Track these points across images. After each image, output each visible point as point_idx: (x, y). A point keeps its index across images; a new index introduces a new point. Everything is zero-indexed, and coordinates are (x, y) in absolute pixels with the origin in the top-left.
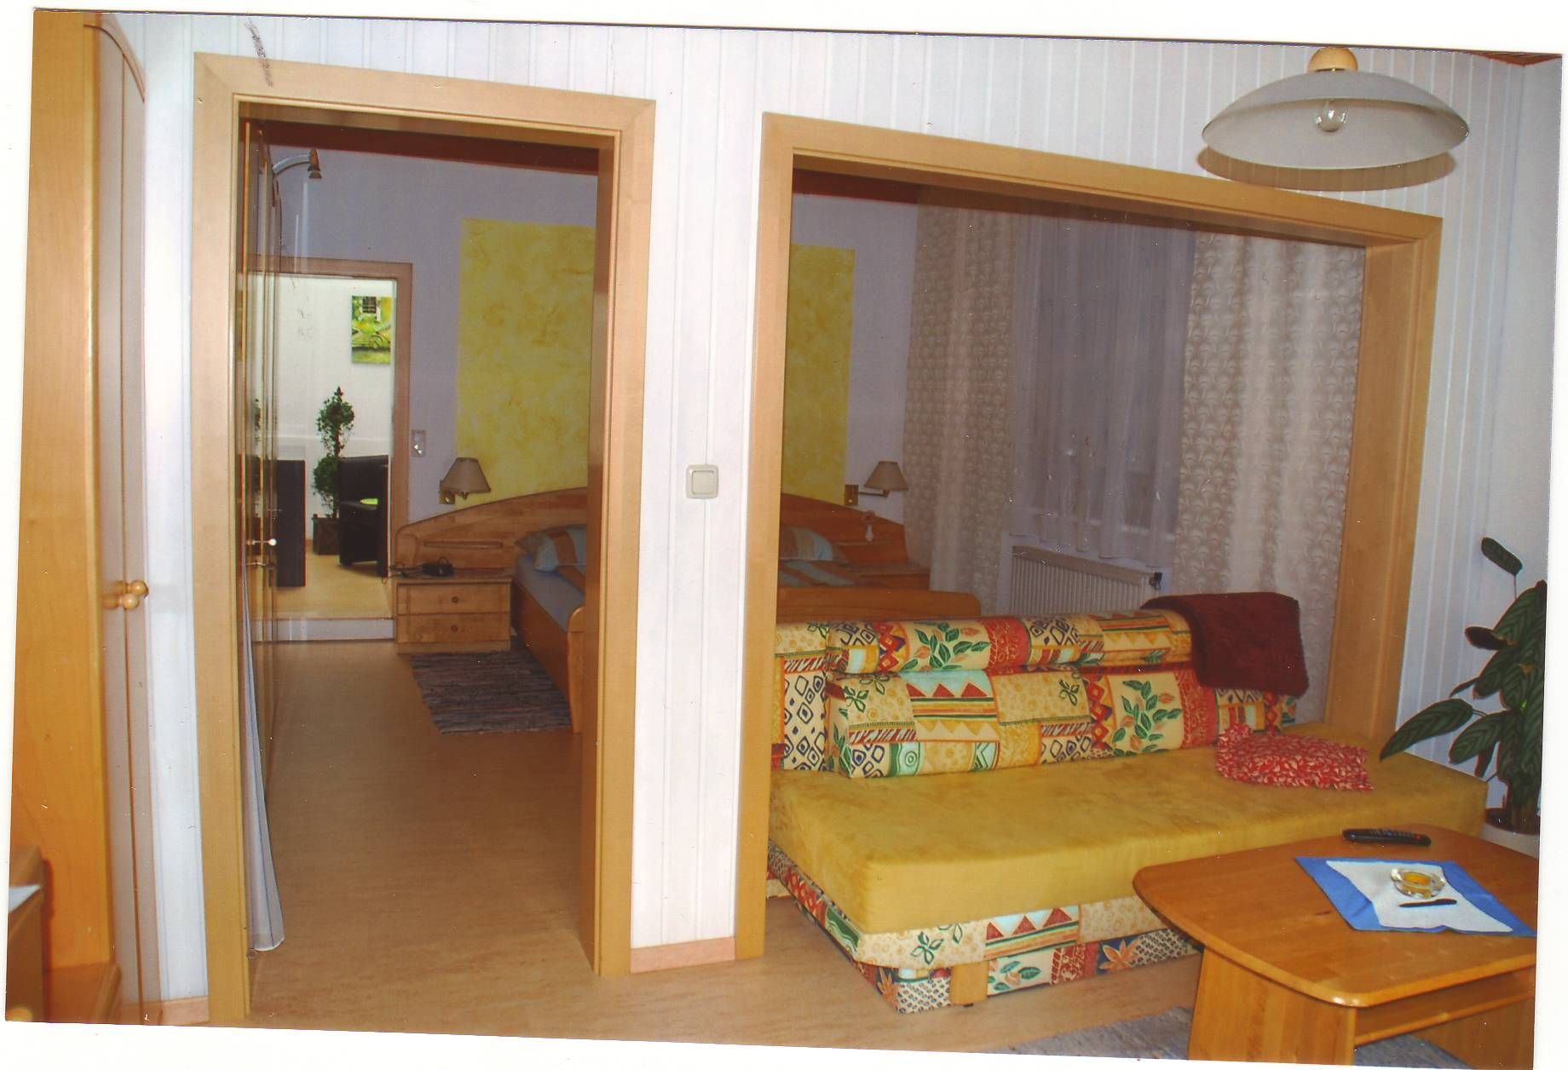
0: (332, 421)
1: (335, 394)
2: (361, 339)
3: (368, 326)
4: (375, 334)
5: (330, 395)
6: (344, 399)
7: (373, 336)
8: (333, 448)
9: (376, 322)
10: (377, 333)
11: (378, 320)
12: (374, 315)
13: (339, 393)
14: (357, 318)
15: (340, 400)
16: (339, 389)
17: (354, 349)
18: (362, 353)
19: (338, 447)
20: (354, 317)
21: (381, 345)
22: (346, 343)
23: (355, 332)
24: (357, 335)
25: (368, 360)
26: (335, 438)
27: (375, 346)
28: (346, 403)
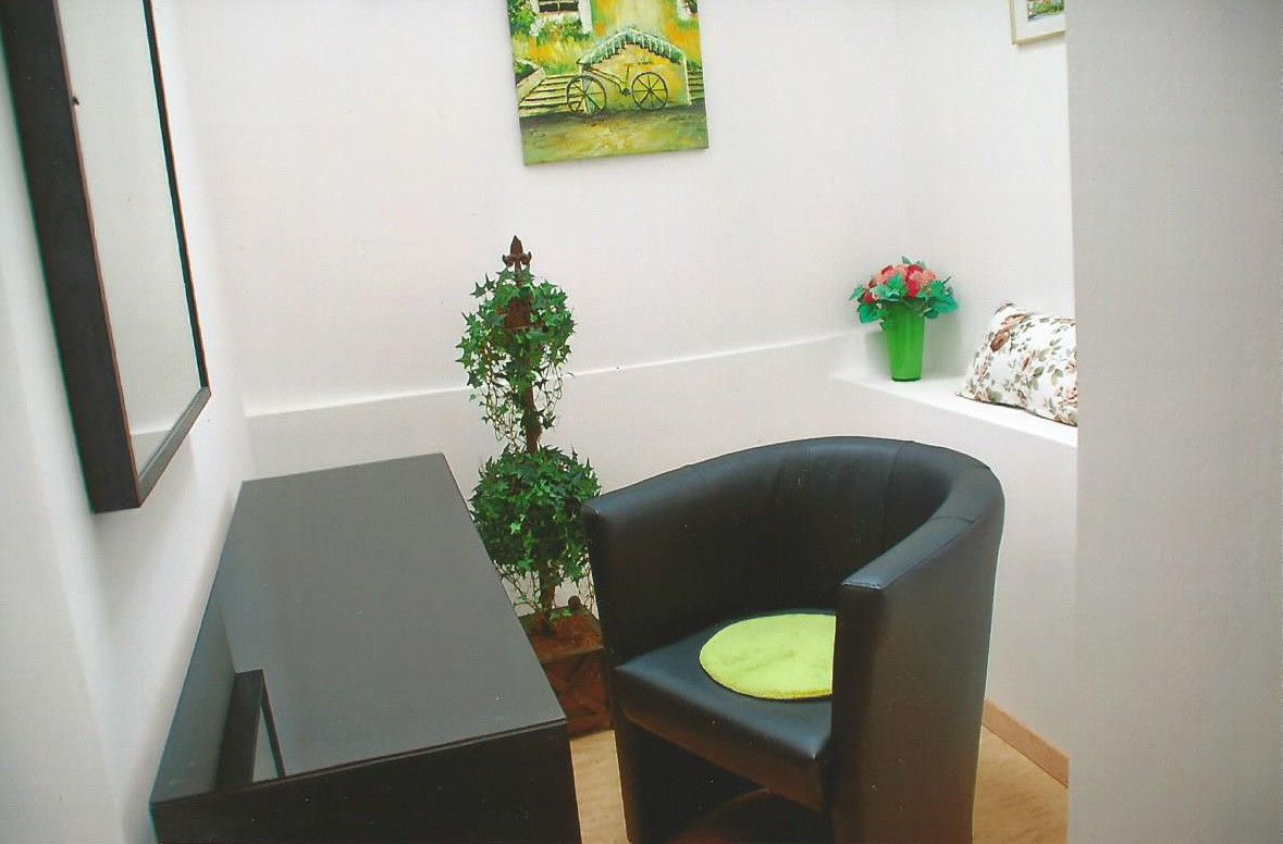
0: (510, 346)
1: (507, 261)
2: (545, 91)
3: (557, 51)
4: (580, 72)
5: (493, 267)
6: (541, 272)
7: (576, 80)
8: (517, 428)
9: (579, 37)
10: (587, 67)
11: (586, 28)
12: (573, 15)
13: (517, 255)
14: (526, 29)
15: (522, 277)
16: (516, 244)
17: (525, 123)
18: (551, 132)
19: (533, 425)
20: (517, 27)
21: (599, 99)
22: (500, 108)
23: (523, 73)
24: (533, 80)
25: (572, 151)
26: (523, 400)
27: (585, 107)
28: (545, 285)
